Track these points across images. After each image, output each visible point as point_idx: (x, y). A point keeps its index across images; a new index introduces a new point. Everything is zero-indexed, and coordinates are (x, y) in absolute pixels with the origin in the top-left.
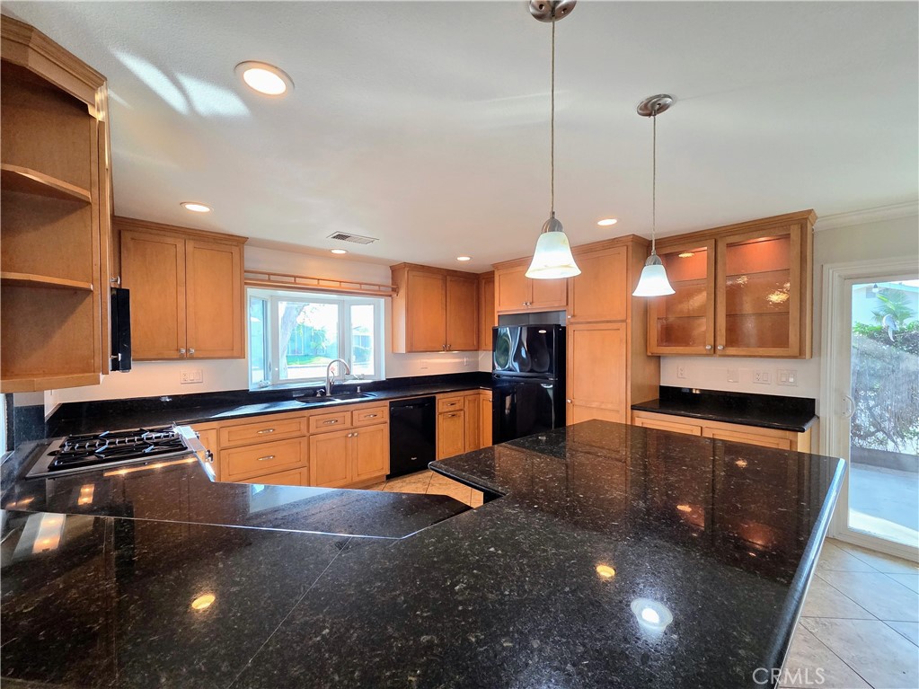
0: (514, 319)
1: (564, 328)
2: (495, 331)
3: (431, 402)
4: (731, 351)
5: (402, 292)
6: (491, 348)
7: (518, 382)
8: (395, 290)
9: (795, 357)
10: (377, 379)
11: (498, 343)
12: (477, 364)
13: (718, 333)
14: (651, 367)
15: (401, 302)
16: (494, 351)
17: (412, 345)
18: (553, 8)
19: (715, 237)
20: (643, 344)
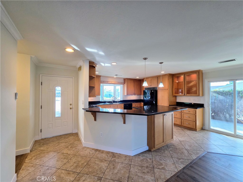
0: (148, 89)
1: (157, 91)
2: (144, 91)
3: (131, 104)
4: (188, 95)
5: (126, 84)
6: (143, 94)
7: (148, 101)
8: (125, 83)
9: (198, 96)
10: (121, 100)
11: (145, 93)
12: (141, 98)
13: (185, 92)
14: (174, 98)
15: (126, 85)
16: (144, 95)
17: (128, 94)
18: (145, 59)
19: (184, 74)
20: (172, 94)
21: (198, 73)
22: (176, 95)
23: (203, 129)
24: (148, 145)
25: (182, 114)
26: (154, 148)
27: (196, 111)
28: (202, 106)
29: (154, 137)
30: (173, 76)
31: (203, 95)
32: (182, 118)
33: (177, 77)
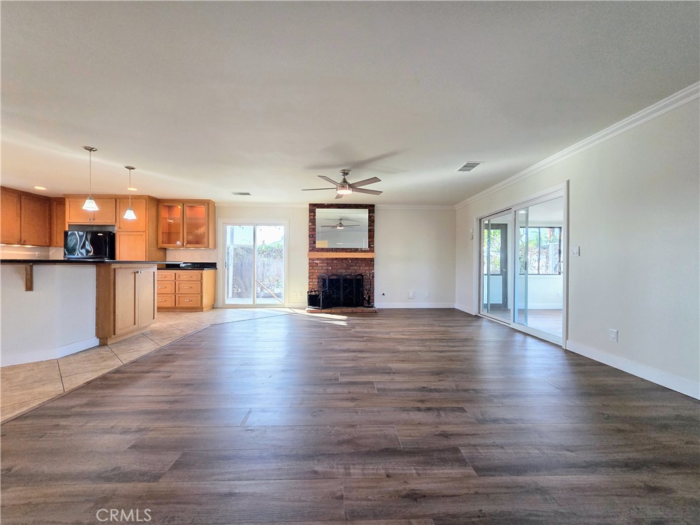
1: (114, 233)
4: (188, 245)
6: (63, 244)
9: (207, 247)
13: (184, 239)
14: (161, 253)
18: (91, 150)
19: (183, 202)
20: (155, 242)
21: (206, 204)
22: (165, 246)
23: (213, 307)
24: (98, 335)
25: (177, 283)
26: (114, 334)
27: (202, 274)
28: (212, 266)
29: (114, 312)
30: (158, 204)
31: (215, 247)
32: (177, 292)
33: (169, 206)
